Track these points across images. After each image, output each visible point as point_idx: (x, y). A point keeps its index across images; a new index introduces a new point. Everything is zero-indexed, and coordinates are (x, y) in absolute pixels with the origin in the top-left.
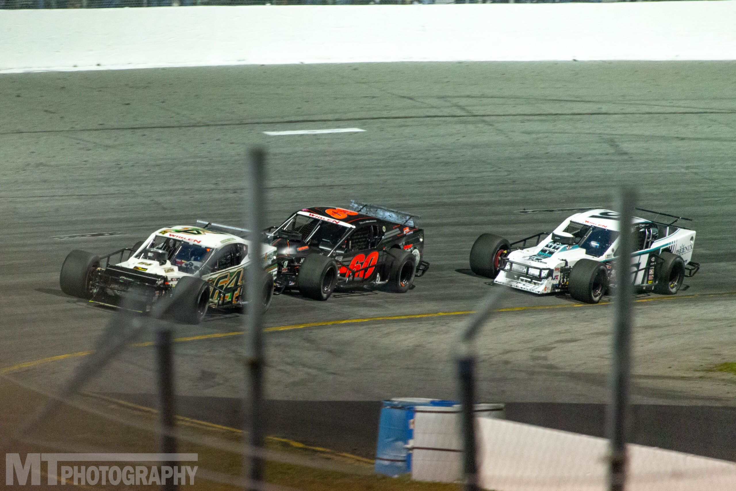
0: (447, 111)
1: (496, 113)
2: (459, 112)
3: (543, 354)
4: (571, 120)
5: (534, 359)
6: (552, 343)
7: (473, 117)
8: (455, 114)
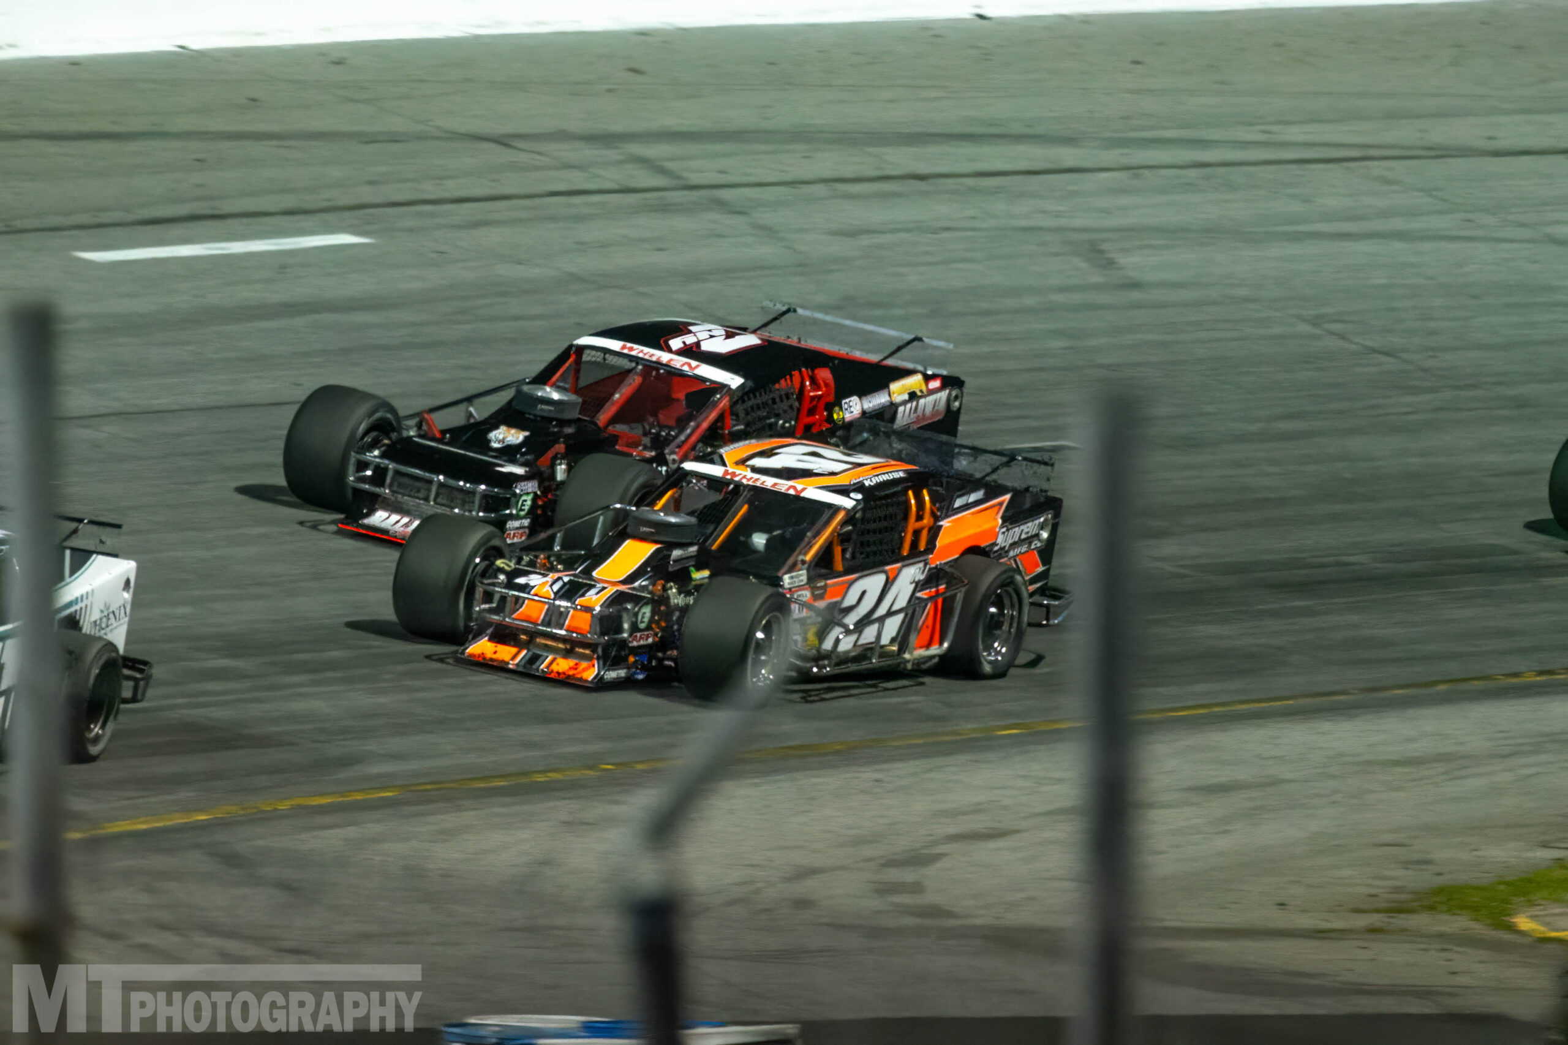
0: (611, 177)
1: (753, 179)
2: (646, 179)
3: (908, 875)
4: (974, 190)
5: (885, 889)
6: (936, 843)
7: (685, 193)
8: (633, 184)
